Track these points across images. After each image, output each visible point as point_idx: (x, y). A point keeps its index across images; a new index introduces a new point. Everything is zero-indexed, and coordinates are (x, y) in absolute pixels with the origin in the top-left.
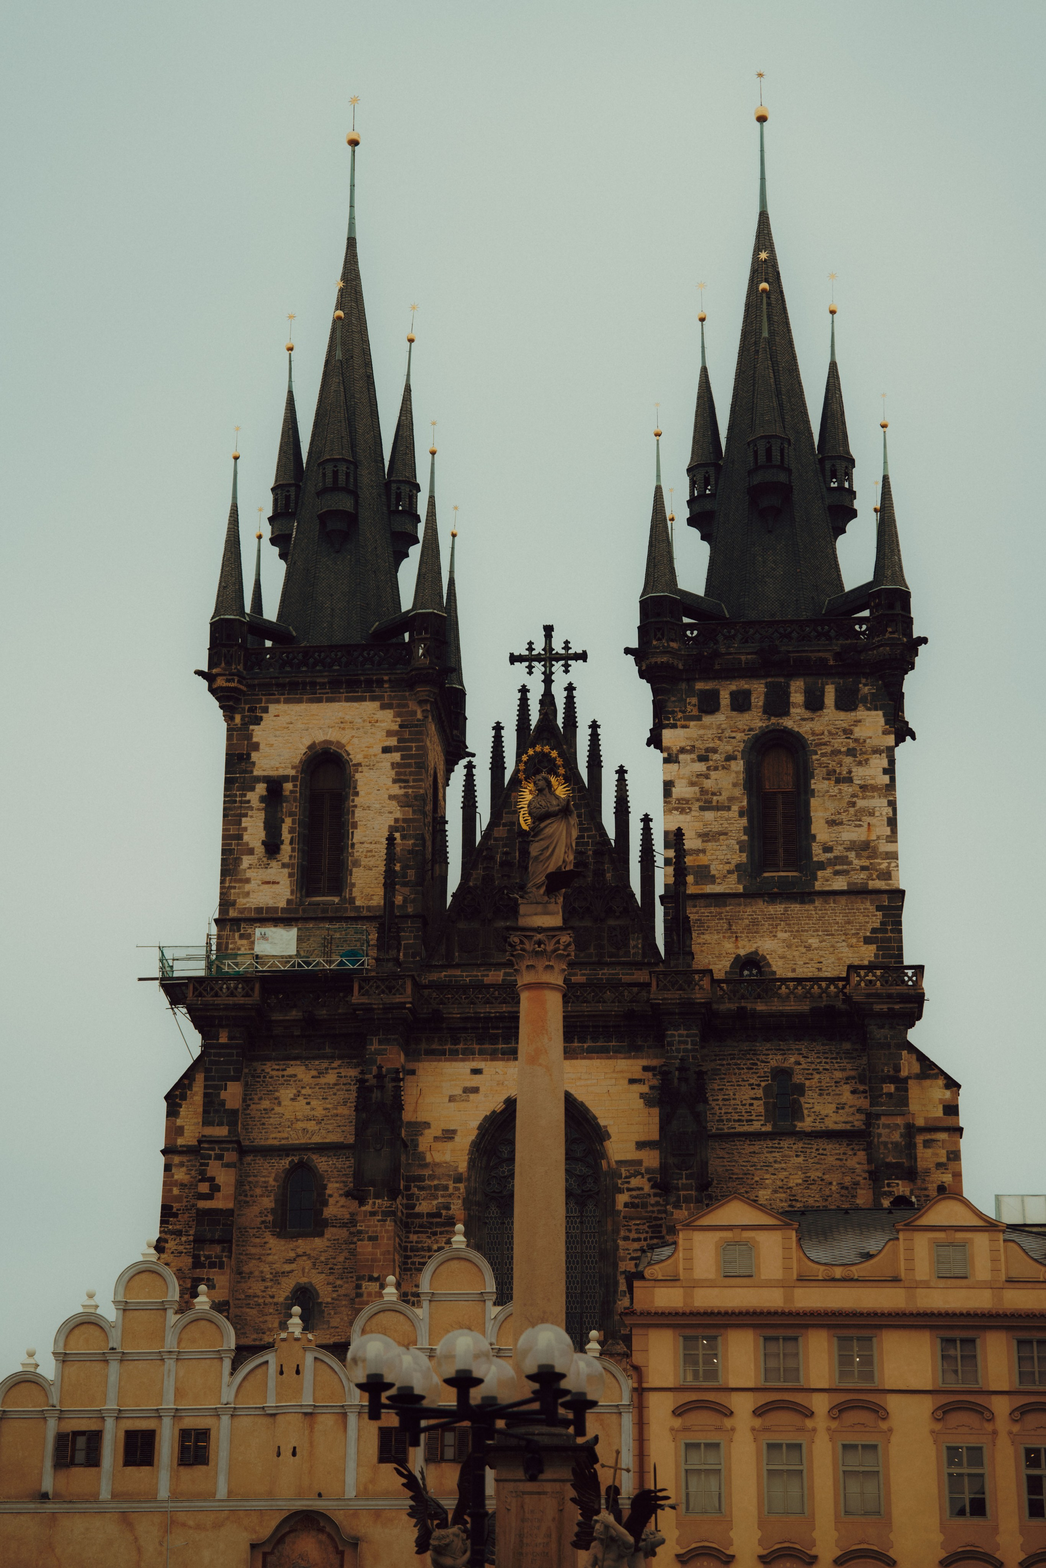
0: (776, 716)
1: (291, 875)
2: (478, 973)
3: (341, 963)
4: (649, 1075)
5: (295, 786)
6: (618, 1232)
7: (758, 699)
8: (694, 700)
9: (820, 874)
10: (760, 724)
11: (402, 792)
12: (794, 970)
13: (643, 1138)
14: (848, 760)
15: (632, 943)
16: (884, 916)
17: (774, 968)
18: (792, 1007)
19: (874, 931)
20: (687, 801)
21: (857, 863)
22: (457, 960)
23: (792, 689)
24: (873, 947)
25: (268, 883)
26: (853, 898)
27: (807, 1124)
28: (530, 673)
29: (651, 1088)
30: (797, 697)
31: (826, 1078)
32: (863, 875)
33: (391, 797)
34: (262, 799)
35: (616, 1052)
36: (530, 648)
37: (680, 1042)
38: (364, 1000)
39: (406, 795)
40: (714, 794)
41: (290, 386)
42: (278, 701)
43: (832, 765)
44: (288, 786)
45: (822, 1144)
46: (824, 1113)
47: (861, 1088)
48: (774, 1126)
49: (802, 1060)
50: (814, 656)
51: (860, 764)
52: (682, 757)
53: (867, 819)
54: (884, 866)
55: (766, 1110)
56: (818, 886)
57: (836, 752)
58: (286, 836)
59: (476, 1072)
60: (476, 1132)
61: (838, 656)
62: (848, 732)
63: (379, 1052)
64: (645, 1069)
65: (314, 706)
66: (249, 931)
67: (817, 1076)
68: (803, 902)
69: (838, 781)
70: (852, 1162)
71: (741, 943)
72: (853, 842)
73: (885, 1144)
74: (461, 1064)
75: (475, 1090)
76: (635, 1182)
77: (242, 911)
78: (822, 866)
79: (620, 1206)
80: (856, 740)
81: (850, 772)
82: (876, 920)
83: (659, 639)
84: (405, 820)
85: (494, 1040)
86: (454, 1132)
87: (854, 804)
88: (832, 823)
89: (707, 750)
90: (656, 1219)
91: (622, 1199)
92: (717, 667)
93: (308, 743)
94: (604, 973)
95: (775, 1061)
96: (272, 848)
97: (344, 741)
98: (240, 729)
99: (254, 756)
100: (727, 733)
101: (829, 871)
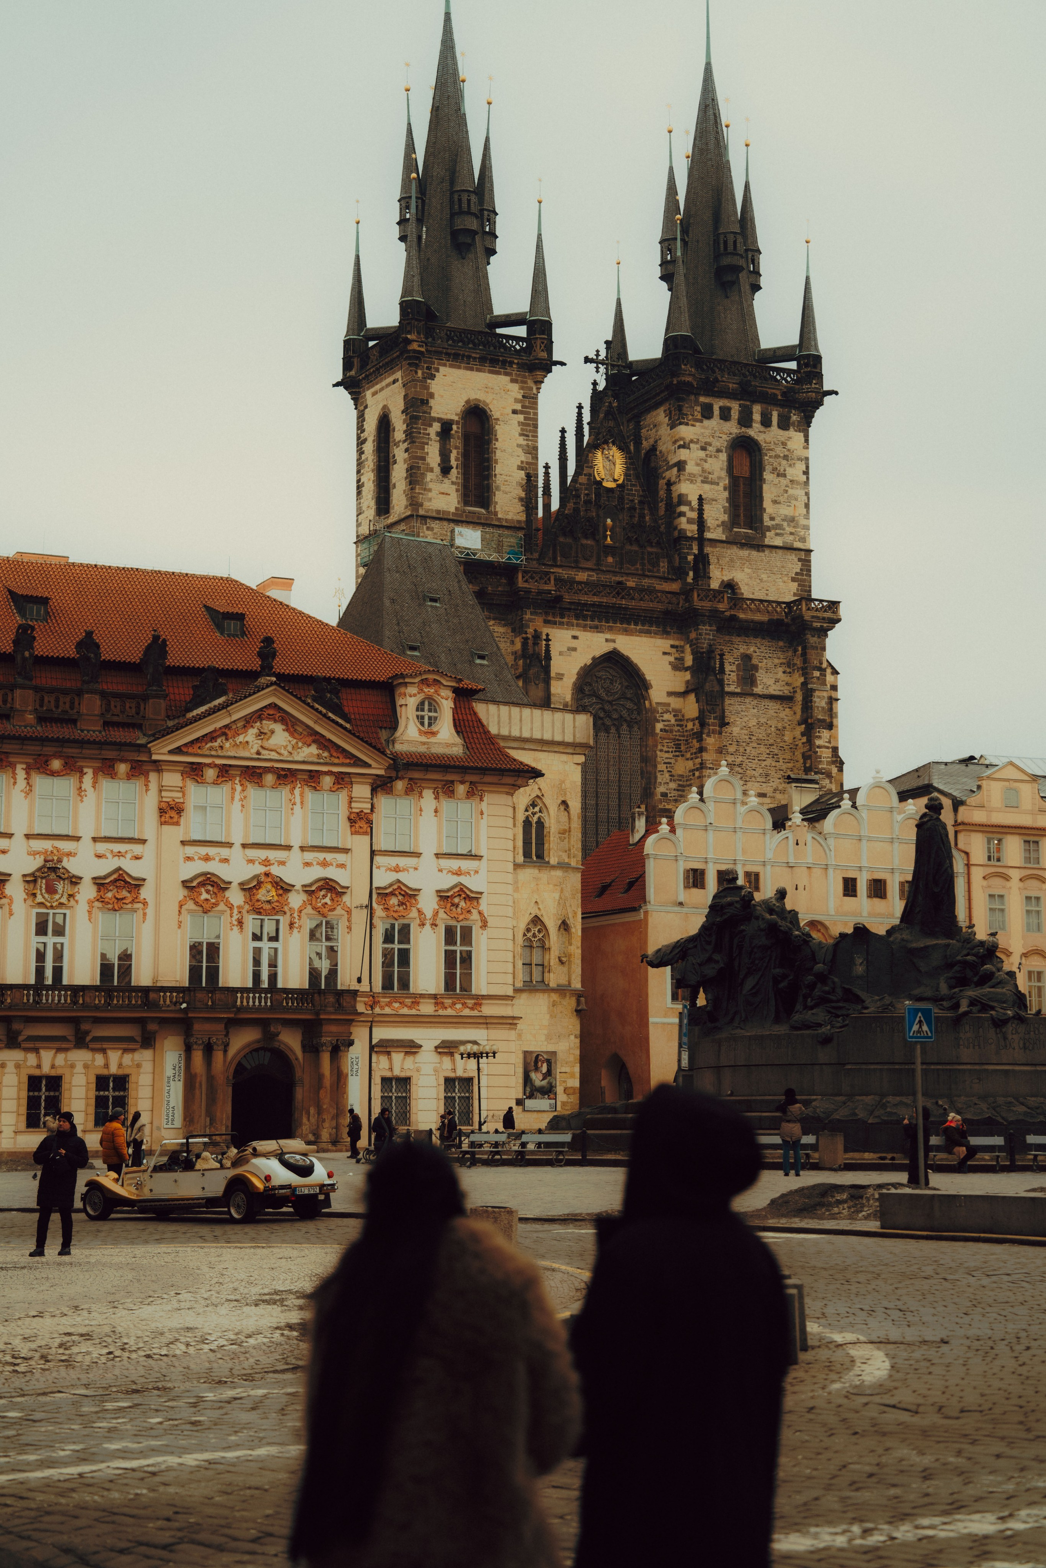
0: (745, 427)
1: (457, 490)
2: (572, 573)
3: (509, 559)
4: (674, 650)
5: (458, 428)
6: (657, 746)
7: (735, 414)
8: (699, 409)
9: (768, 534)
10: (736, 431)
11: (525, 443)
12: (753, 594)
13: (670, 690)
14: (784, 462)
15: (662, 564)
16: (802, 565)
17: (743, 591)
18: (758, 617)
19: (797, 574)
20: (695, 476)
21: (788, 529)
22: (559, 563)
23: (754, 410)
24: (796, 584)
25: (443, 493)
26: (786, 551)
27: (758, 690)
28: (597, 372)
29: (676, 659)
30: (757, 417)
31: (770, 663)
32: (791, 538)
33: (519, 446)
34: (438, 434)
35: (655, 634)
36: (598, 355)
37: (706, 634)
38: (526, 585)
39: (528, 445)
40: (709, 473)
41: (409, 119)
42: (445, 365)
43: (775, 464)
44: (454, 427)
45: (767, 702)
46: (768, 683)
47: (788, 670)
48: (742, 689)
49: (757, 650)
50: (770, 391)
51: (790, 466)
52: (692, 445)
53: (794, 502)
54: (802, 533)
55: (738, 679)
56: (767, 541)
57: (777, 456)
58: (453, 463)
59: (575, 637)
60: (576, 676)
61: (784, 394)
62: (784, 444)
63: (530, 620)
64: (672, 646)
65: (469, 372)
66: (432, 525)
67: (765, 661)
68: (758, 551)
69: (778, 475)
70: (782, 715)
71: (724, 573)
72: (786, 516)
73: (818, 707)
74: (566, 631)
75: (575, 649)
76: (666, 716)
77: (428, 511)
78: (769, 529)
79: (658, 731)
80: (789, 450)
81: (785, 470)
82: (797, 567)
83: (685, 365)
84: (527, 463)
85: (585, 618)
86: (563, 675)
87: (786, 491)
88: (775, 502)
89: (706, 443)
90: (678, 740)
91: (659, 726)
92: (716, 389)
93: (466, 399)
94: (646, 582)
95: (743, 649)
96: (446, 470)
97: (488, 401)
98: (421, 381)
99: (432, 402)
100: (717, 434)
101: (773, 532)
